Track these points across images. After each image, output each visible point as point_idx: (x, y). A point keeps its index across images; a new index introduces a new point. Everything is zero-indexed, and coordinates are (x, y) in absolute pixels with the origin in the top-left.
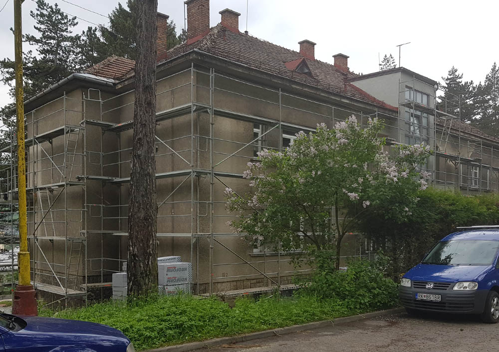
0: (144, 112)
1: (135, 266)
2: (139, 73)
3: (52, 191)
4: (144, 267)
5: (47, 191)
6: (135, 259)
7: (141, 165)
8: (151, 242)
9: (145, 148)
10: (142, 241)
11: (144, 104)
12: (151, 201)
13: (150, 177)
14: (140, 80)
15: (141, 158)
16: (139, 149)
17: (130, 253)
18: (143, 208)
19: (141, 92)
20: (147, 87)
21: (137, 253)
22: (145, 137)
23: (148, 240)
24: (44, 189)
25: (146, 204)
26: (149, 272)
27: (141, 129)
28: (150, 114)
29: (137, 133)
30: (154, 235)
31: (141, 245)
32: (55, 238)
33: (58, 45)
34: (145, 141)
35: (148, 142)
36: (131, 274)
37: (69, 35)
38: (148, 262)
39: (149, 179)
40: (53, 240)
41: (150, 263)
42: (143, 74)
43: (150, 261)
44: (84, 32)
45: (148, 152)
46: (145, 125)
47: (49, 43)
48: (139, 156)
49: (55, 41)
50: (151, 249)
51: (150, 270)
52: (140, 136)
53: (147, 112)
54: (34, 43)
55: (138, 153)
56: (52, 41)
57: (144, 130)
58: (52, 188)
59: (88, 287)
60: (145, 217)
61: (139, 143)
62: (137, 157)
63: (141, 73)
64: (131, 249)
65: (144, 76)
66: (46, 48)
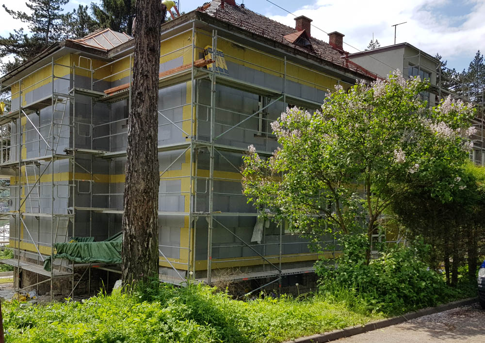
0: (146, 61)
1: (132, 249)
2: (141, 12)
3: (39, 166)
4: (142, 251)
5: (34, 165)
6: (132, 241)
7: (141, 126)
8: (151, 220)
9: (147, 104)
10: (141, 218)
11: (146, 50)
12: (153, 169)
13: (152, 140)
14: (142, 20)
15: (141, 116)
16: (139, 106)
17: (126, 233)
18: (143, 179)
19: (143, 35)
20: (150, 29)
21: (134, 233)
22: (147, 91)
23: (148, 218)
24: (31, 162)
25: (147, 173)
26: (149, 257)
27: (142, 81)
28: (154, 63)
29: (136, 86)
30: (155, 211)
31: (140, 223)
32: (40, 215)
33: (50, 23)
34: (147, 96)
35: (150, 97)
36: (126, 259)
37: (60, 13)
38: (148, 245)
39: (151, 143)
40: (39, 217)
41: (150, 246)
42: (146, 13)
43: (150, 243)
44: (75, 11)
45: (150, 110)
46: (147, 76)
47: (40, 21)
48: (139, 115)
49: (46, 19)
50: (151, 229)
51: (149, 254)
52: (141, 89)
53: (149, 61)
54: (26, 20)
55: (137, 111)
56: (43, 19)
57: (145, 82)
58: (38, 162)
59: (74, 268)
60: (145, 190)
61: (140, 98)
62: (137, 116)
63: (144, 11)
64: (128, 228)
65: (147, 16)
66: (37, 26)
